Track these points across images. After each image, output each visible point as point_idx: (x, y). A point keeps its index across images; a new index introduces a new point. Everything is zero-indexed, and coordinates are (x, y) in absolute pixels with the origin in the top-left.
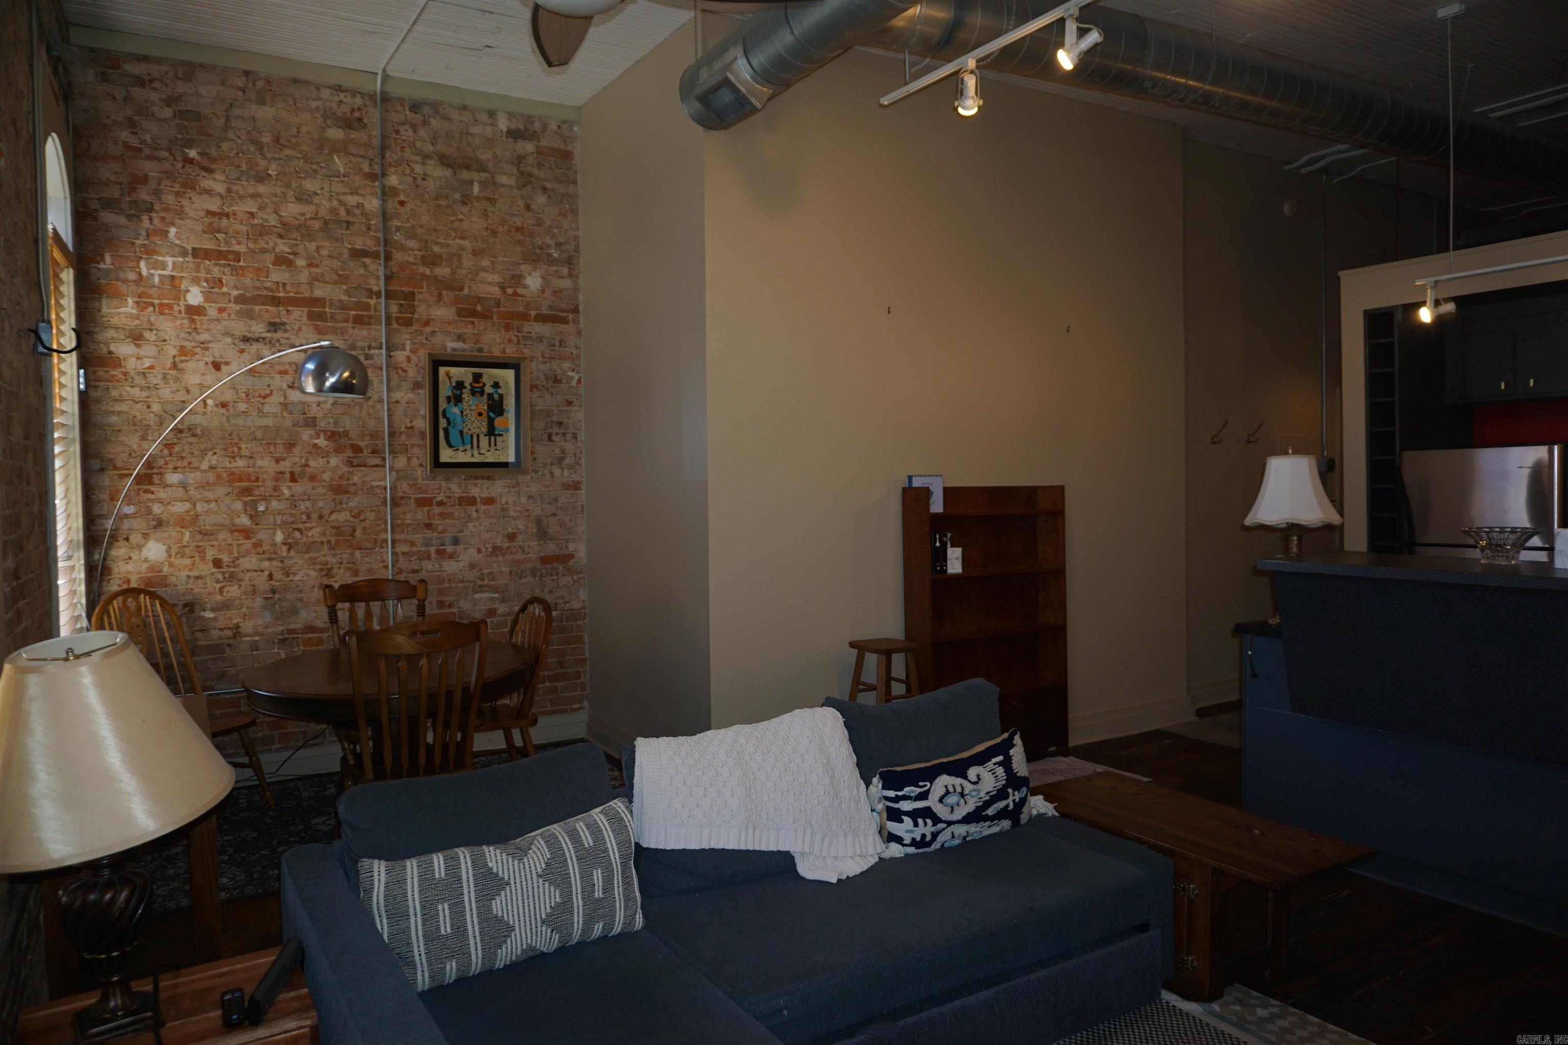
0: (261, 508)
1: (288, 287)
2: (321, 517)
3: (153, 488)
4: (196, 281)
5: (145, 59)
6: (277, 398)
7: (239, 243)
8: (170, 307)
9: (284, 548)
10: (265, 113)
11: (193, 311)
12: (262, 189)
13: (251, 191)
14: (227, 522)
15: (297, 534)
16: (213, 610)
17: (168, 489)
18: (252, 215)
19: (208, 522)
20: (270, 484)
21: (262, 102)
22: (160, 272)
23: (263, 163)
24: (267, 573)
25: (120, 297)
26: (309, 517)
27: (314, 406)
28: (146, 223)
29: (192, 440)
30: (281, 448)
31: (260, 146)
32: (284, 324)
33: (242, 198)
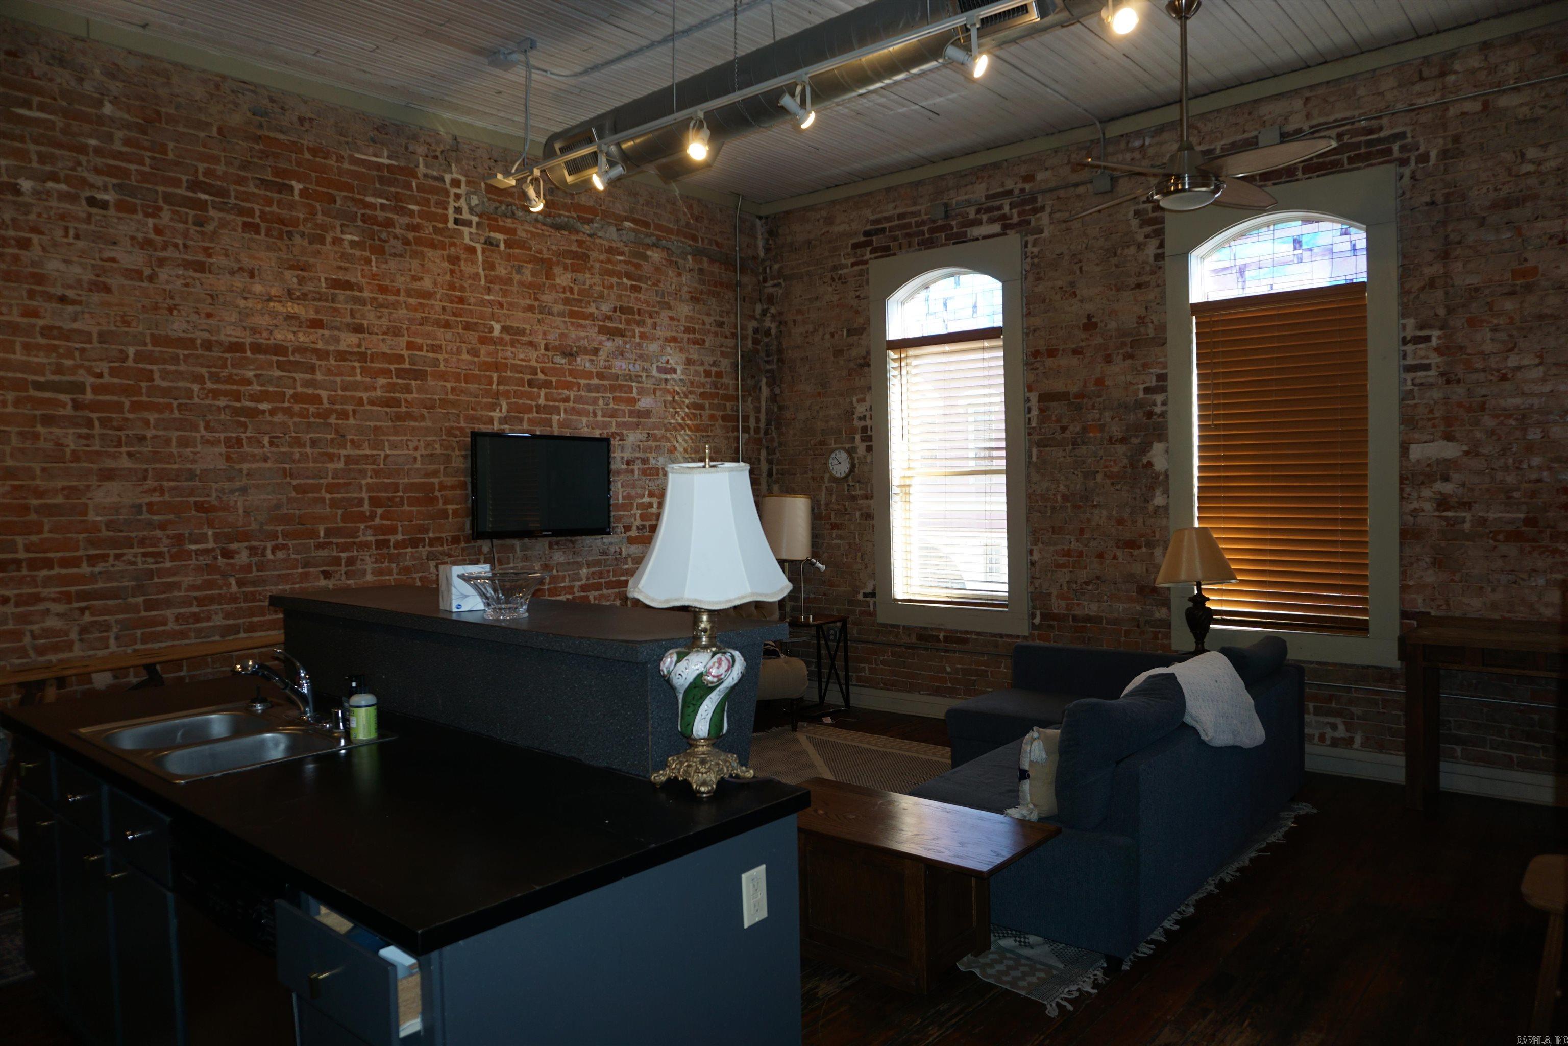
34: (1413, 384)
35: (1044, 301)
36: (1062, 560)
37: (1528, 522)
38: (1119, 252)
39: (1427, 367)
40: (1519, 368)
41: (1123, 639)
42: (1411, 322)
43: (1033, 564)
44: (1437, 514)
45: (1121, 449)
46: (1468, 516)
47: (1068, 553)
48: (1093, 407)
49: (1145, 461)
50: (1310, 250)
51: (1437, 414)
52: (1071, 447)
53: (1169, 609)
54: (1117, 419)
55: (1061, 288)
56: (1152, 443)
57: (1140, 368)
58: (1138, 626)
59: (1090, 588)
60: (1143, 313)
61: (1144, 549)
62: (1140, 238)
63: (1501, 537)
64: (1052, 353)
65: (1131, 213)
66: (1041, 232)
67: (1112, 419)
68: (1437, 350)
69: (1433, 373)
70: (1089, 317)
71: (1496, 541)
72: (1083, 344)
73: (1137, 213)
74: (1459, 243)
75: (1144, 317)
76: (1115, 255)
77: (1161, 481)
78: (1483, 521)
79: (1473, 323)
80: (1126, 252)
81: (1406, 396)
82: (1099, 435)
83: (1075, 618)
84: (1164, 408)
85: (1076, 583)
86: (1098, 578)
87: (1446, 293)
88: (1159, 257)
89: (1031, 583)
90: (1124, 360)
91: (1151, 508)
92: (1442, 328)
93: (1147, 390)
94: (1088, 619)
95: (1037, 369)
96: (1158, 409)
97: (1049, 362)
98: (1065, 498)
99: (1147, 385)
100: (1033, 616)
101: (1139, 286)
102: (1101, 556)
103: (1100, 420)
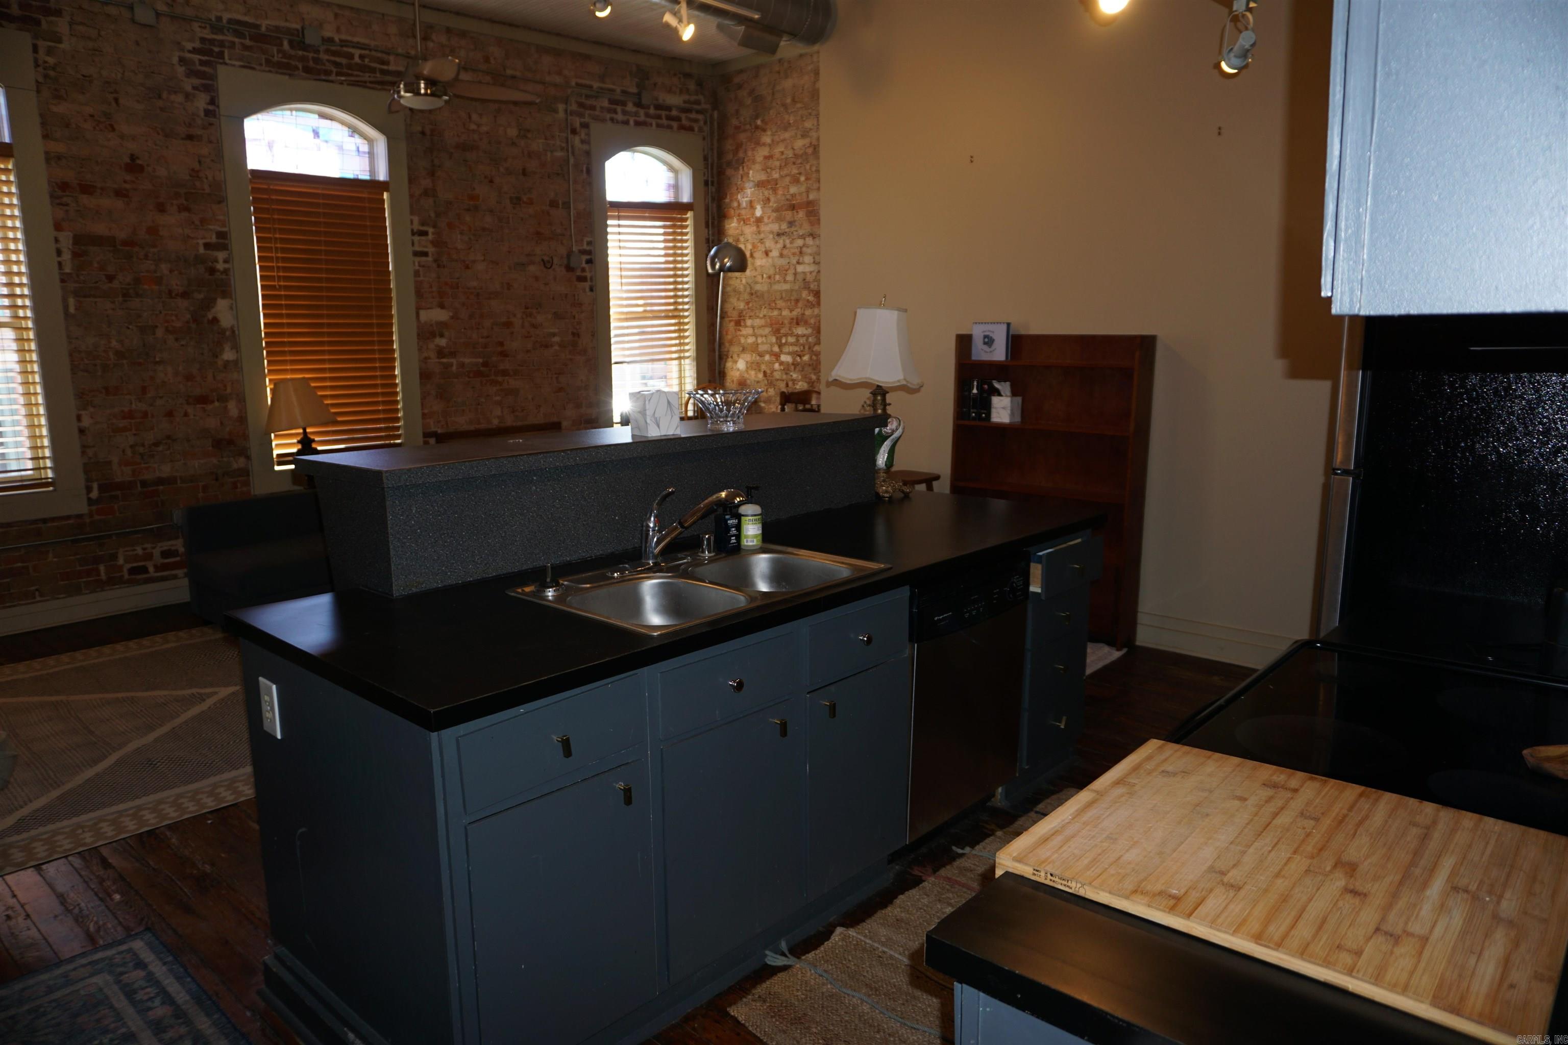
0: (784, 341)
1: (798, 197)
2: (809, 348)
3: (741, 328)
4: (759, 202)
5: (741, 71)
6: (791, 271)
7: (776, 173)
8: (749, 219)
9: (792, 367)
10: (788, 84)
11: (759, 221)
12: (787, 135)
13: (782, 138)
14: (769, 350)
15: (798, 359)
16: (765, 402)
17: (747, 329)
18: (782, 153)
19: (762, 348)
20: (788, 325)
21: (787, 77)
22: (746, 199)
23: (786, 117)
24: (785, 382)
25: (732, 218)
26: (804, 348)
27: (808, 274)
28: (741, 172)
29: (757, 299)
30: (793, 303)
31: (784, 105)
32: (794, 221)
33: (778, 143)
34: (420, 266)
35: (68, 125)
36: (122, 423)
37: (485, 364)
38: (165, 95)
39: (425, 254)
40: (474, 262)
41: (201, 495)
42: (416, 219)
43: (82, 431)
44: (437, 360)
45: (183, 303)
46: (454, 361)
47: (130, 415)
48: (146, 257)
49: (210, 317)
50: (327, 142)
51: (434, 289)
52: (120, 299)
53: (248, 458)
54: (176, 272)
55: (92, 116)
56: (216, 299)
57: (197, 223)
58: (217, 479)
59: (160, 448)
60: (197, 166)
61: (217, 404)
62: (189, 88)
63: (471, 375)
64: (87, 189)
65: (175, 60)
66: (60, 41)
67: (171, 271)
68: (432, 242)
69: (430, 259)
70: (133, 157)
71: (469, 377)
72: (128, 186)
73: (182, 60)
74: (439, 167)
75: (198, 171)
76: (160, 97)
77: (231, 337)
78: (462, 365)
79: (450, 226)
80: (173, 97)
81: (417, 274)
82: (156, 288)
83: (144, 483)
84: (227, 266)
85: (143, 445)
86: (168, 437)
87: (435, 202)
88: (207, 113)
89: (83, 453)
90: (179, 212)
91: (220, 363)
92: (434, 227)
93: (207, 246)
94: (160, 481)
95: (67, 205)
96: (220, 266)
97: (85, 199)
98: (120, 354)
99: (208, 241)
100: (89, 489)
101: (190, 137)
102: (170, 414)
103: (155, 272)
